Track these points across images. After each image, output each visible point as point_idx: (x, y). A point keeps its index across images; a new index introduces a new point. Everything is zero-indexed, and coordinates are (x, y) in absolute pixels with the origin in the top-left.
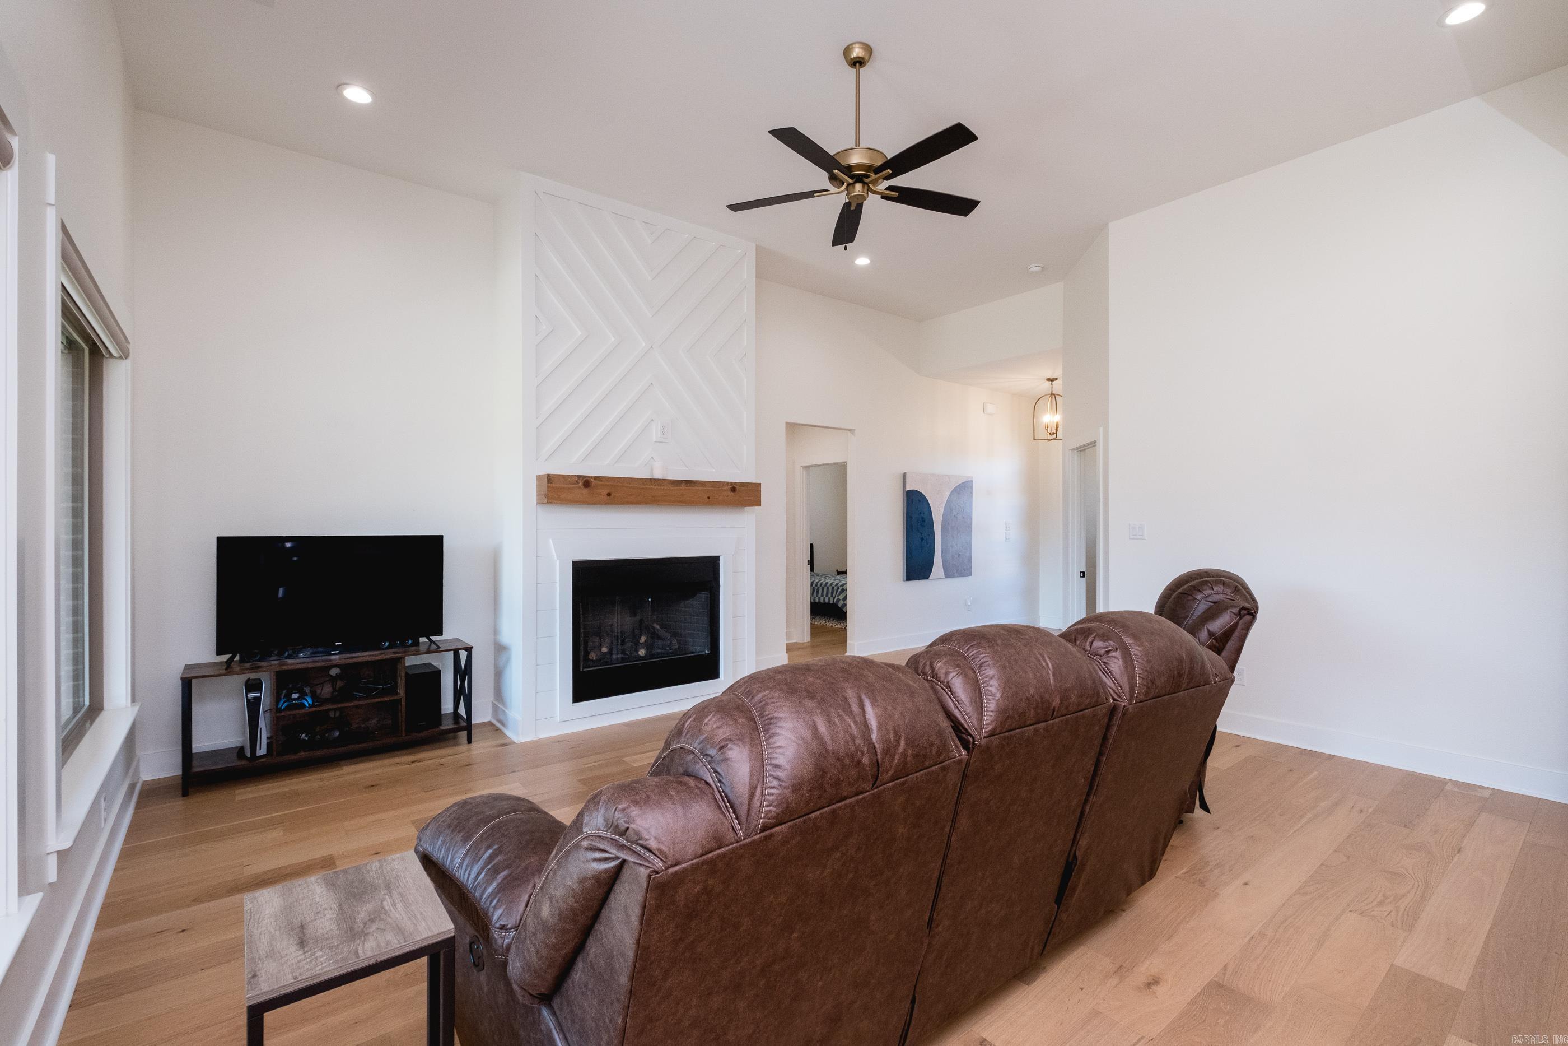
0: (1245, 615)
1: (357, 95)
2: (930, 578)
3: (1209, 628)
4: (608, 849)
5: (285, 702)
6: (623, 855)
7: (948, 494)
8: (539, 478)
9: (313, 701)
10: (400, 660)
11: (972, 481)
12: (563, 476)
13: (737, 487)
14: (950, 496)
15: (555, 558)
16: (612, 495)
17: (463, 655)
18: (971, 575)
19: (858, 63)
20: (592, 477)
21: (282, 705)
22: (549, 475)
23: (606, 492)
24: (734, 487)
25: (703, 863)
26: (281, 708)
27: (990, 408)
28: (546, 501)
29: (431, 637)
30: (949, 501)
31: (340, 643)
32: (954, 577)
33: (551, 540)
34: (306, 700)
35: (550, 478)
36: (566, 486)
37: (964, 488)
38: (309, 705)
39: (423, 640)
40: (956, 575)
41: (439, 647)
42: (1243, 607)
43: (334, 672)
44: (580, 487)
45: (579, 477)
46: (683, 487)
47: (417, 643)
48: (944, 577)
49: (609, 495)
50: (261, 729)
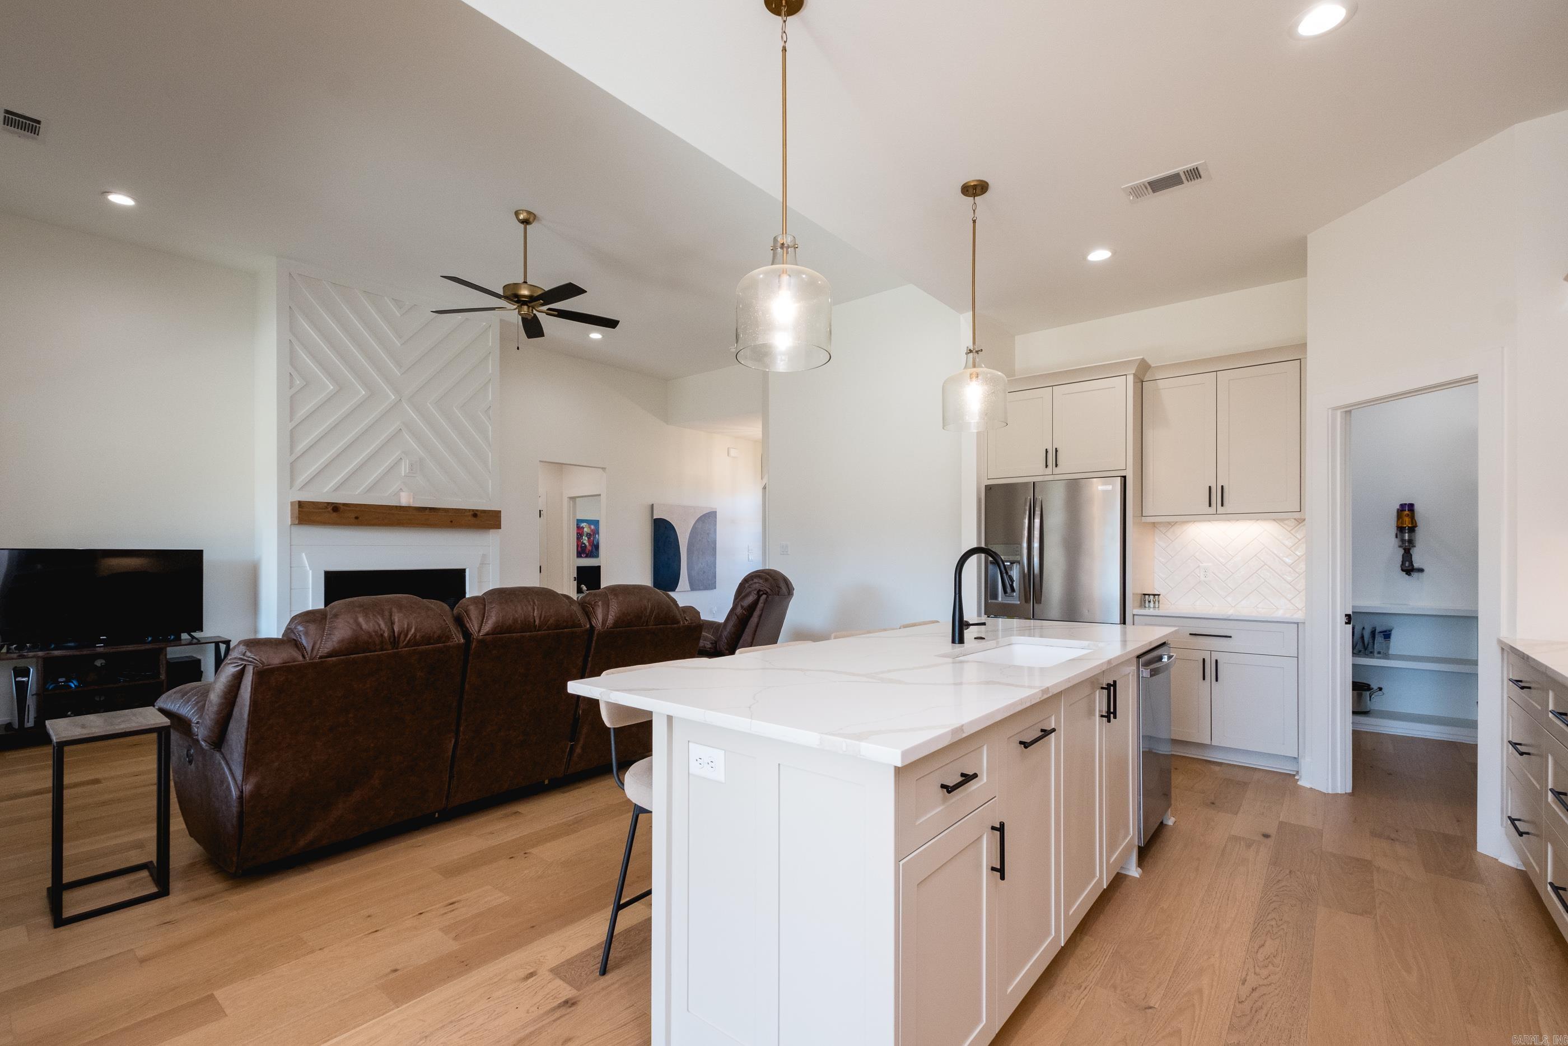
0: (762, 595)
1: (121, 199)
2: (676, 590)
3: (742, 604)
4: (239, 662)
5: (51, 685)
6: (244, 663)
7: (693, 522)
8: (292, 503)
9: (79, 684)
10: (162, 651)
11: (716, 512)
12: (313, 503)
13: (478, 513)
14: (695, 523)
15: (308, 568)
16: (360, 518)
17: (223, 647)
18: (715, 588)
19: (526, 222)
20: (340, 504)
21: (49, 686)
22: (299, 502)
23: (353, 515)
24: (475, 514)
25: (283, 666)
26: (49, 688)
27: (733, 452)
28: (297, 523)
29: (192, 633)
30: (694, 527)
31: (105, 637)
32: (700, 590)
33: (304, 554)
34: (73, 683)
35: (301, 504)
36: (316, 511)
37: (709, 518)
38: (75, 686)
39: (185, 636)
40: (701, 588)
41: (199, 641)
42: (759, 590)
43: (99, 663)
44: (328, 512)
45: (328, 503)
46: (427, 512)
47: (178, 638)
48: (690, 590)
49: (357, 518)
50: (28, 706)
